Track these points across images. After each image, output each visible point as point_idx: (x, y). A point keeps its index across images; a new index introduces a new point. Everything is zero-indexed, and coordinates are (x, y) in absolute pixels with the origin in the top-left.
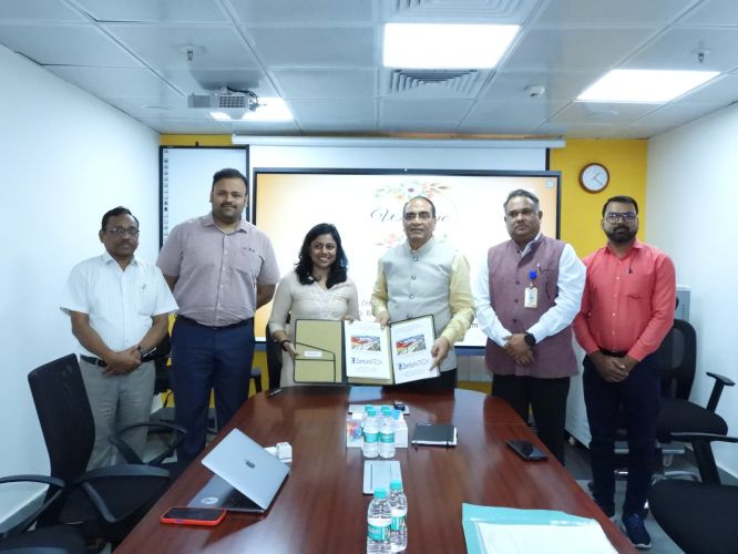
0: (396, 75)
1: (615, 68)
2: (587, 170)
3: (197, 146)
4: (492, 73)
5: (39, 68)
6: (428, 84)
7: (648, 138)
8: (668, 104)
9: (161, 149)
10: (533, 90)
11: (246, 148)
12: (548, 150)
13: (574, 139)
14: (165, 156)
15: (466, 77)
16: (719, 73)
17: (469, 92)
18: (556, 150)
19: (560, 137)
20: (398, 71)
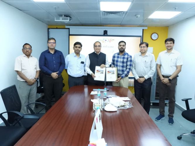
0: (104, 12)
1: (156, 11)
2: (153, 35)
3: (57, 28)
4: (127, 12)
5: (20, 11)
6: (112, 14)
7: (168, 27)
8: (171, 19)
9: (48, 29)
10: (137, 16)
11: (69, 29)
12: (143, 30)
13: (149, 27)
14: (49, 31)
15: (121, 13)
16: (181, 12)
17: (122, 16)
18: (145, 29)
19: (146, 26)
20: (104, 11)
